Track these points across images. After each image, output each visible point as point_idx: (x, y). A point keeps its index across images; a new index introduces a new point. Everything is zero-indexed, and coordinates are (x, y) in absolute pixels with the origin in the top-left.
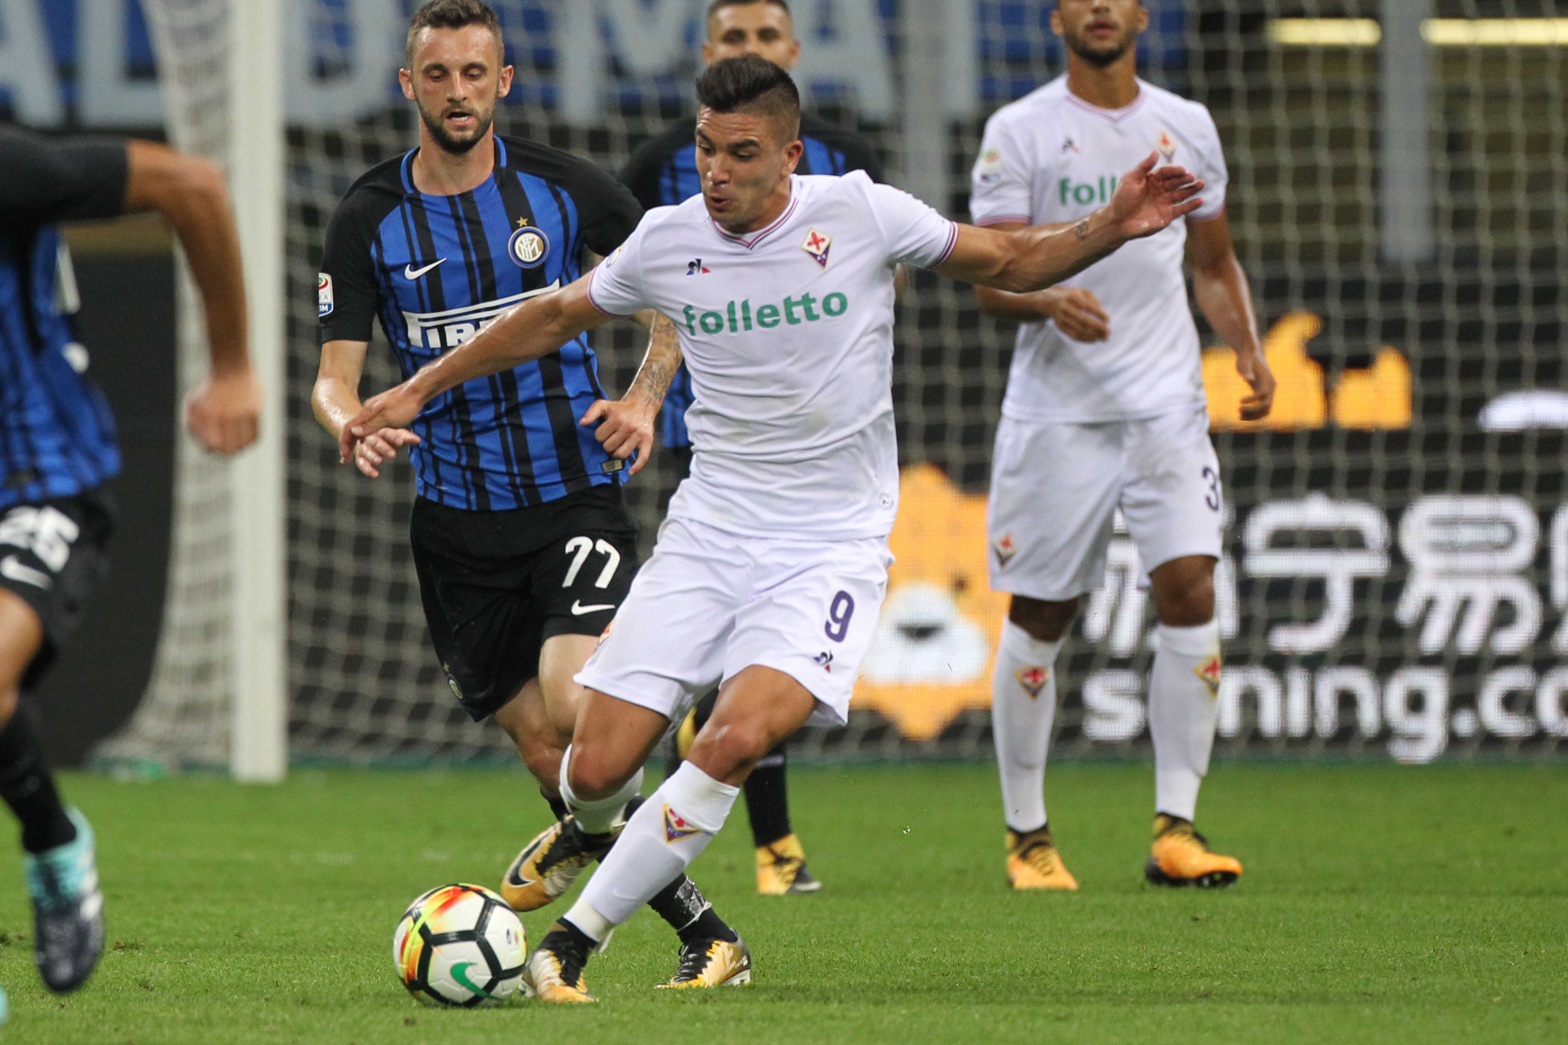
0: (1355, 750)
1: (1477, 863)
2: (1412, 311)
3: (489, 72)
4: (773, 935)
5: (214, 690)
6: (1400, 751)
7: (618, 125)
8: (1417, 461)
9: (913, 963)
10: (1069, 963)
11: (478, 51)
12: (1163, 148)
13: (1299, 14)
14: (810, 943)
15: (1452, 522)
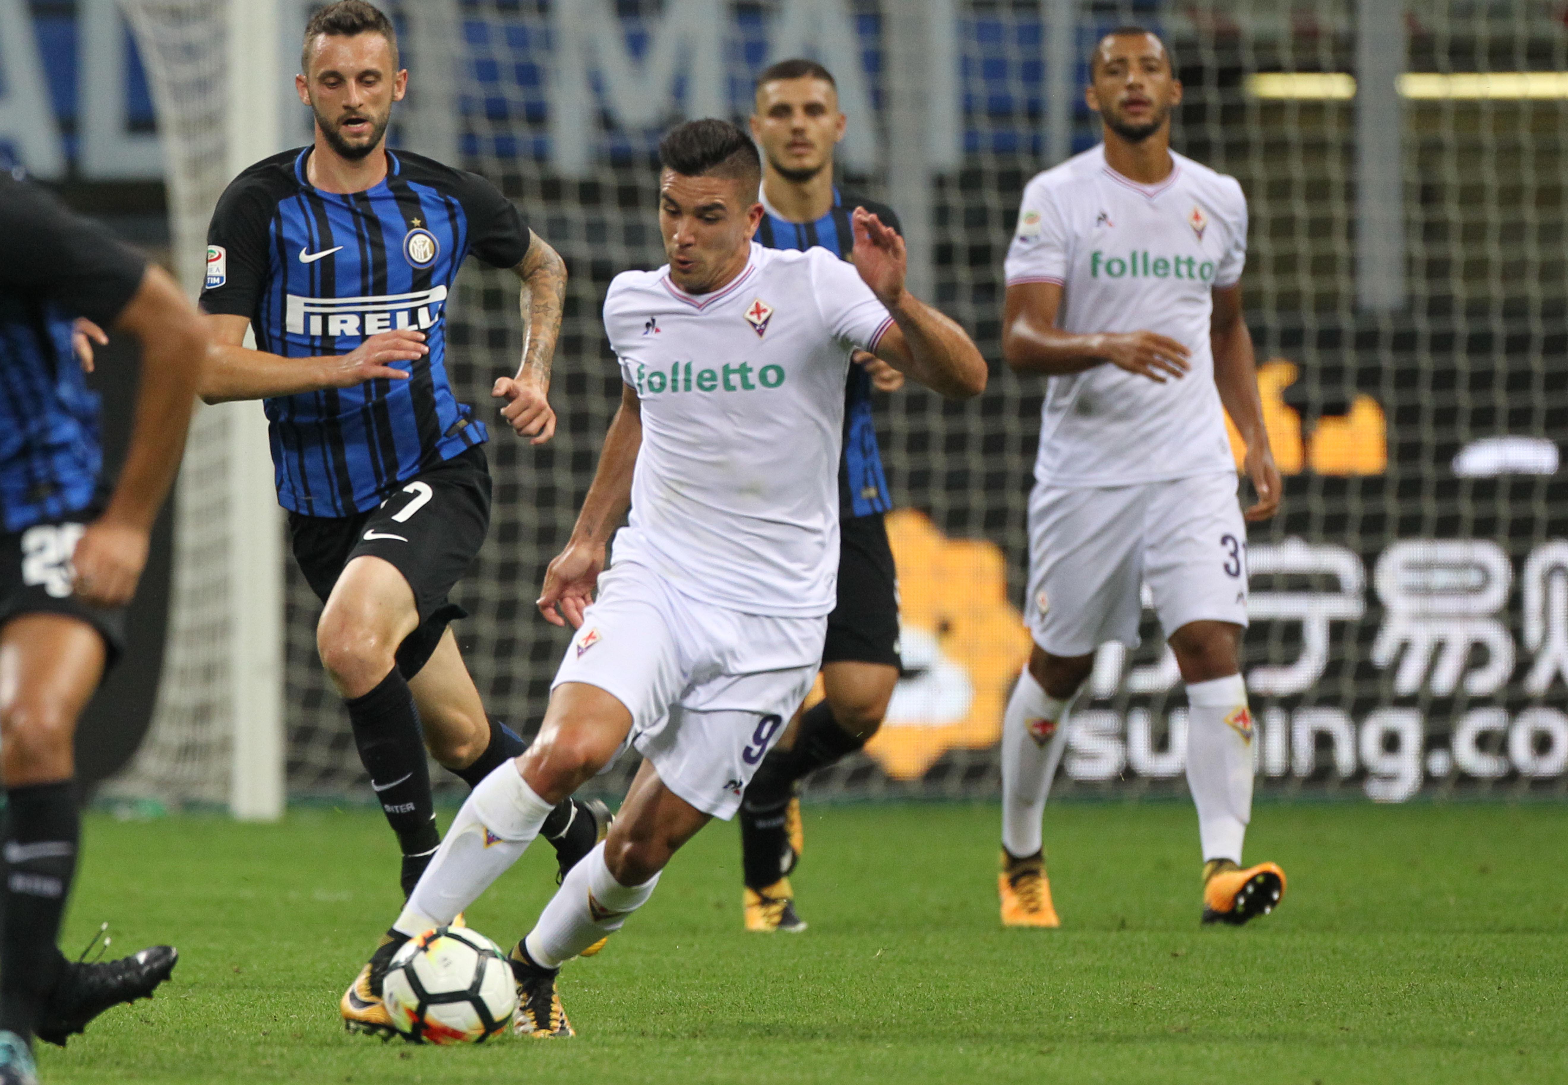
0: (1331, 790)
1: (1452, 900)
2: (1387, 359)
3: (384, 78)
4: (761, 971)
5: (214, 731)
6: (1376, 790)
7: (608, 178)
8: (1392, 506)
9: (898, 998)
10: (1051, 998)
11: (372, 58)
12: (1194, 223)
13: (1276, 68)
14: (798, 978)
15: (1428, 566)
